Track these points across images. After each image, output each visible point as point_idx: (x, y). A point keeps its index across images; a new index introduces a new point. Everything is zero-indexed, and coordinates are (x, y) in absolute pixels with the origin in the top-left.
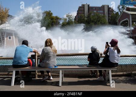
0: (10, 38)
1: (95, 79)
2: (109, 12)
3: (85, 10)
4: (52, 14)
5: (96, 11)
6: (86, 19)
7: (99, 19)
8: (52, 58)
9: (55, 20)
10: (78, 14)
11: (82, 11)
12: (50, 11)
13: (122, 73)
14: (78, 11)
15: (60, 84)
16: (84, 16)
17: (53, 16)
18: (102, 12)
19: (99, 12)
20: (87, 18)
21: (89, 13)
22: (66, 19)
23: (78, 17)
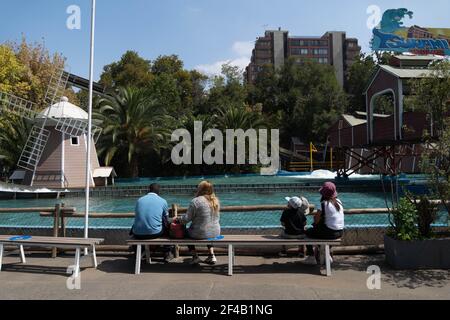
0: (75, 141)
1: (299, 259)
2: (347, 53)
3: (275, 49)
4: (180, 63)
5: (306, 52)
6: (278, 76)
7: (316, 77)
8: (209, 219)
9: (189, 83)
10: (254, 59)
11: (267, 50)
12: (175, 57)
13: (355, 248)
14: (254, 51)
15: (230, 272)
16: (273, 68)
17: (184, 68)
18: (325, 52)
19: (316, 52)
20: (281, 73)
21: (288, 61)
22: (222, 79)
23: (256, 70)
